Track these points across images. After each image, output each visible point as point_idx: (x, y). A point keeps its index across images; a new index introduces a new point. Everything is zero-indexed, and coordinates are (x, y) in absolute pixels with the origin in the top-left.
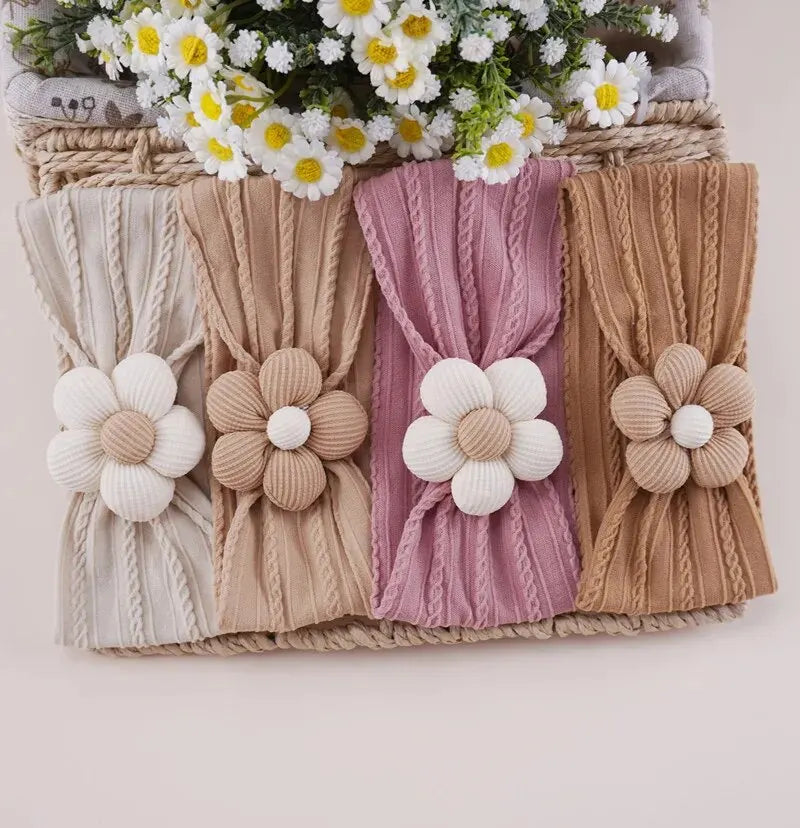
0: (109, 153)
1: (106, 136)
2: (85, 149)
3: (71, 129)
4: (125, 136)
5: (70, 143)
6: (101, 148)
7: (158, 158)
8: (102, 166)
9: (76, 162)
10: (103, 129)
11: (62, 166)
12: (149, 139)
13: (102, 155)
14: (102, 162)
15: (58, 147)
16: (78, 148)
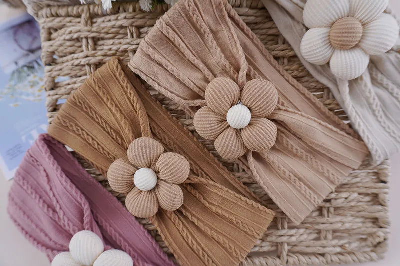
0: (72, 18)
1: (70, 9)
2: (61, 16)
3: (54, 6)
4: (78, 8)
5: (54, 13)
6: (68, 16)
7: (95, 20)
8: (68, 24)
9: (57, 22)
10: (69, 6)
11: (50, 25)
12: (90, 9)
13: (68, 19)
14: (69, 22)
15: (49, 16)
16: (58, 16)
